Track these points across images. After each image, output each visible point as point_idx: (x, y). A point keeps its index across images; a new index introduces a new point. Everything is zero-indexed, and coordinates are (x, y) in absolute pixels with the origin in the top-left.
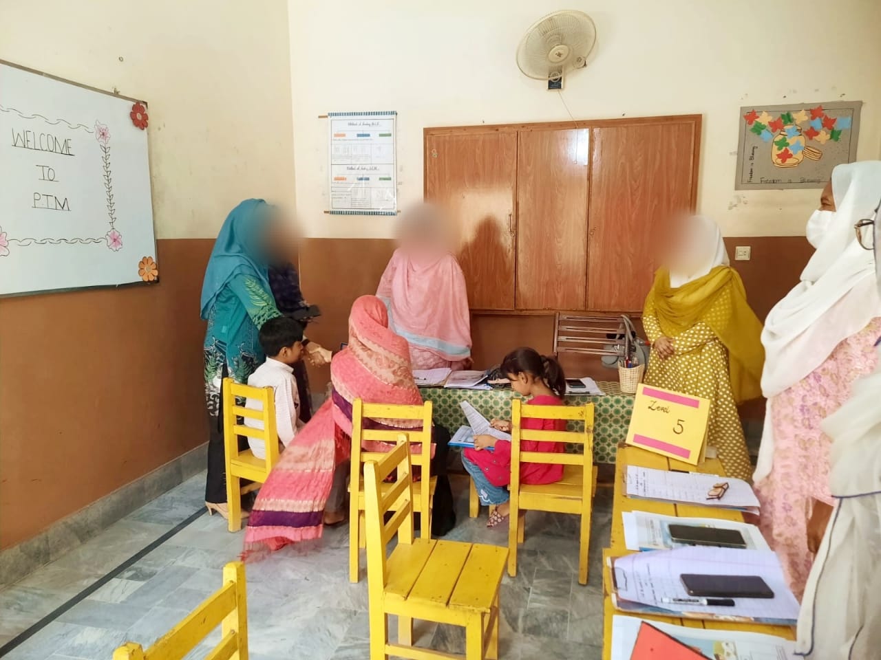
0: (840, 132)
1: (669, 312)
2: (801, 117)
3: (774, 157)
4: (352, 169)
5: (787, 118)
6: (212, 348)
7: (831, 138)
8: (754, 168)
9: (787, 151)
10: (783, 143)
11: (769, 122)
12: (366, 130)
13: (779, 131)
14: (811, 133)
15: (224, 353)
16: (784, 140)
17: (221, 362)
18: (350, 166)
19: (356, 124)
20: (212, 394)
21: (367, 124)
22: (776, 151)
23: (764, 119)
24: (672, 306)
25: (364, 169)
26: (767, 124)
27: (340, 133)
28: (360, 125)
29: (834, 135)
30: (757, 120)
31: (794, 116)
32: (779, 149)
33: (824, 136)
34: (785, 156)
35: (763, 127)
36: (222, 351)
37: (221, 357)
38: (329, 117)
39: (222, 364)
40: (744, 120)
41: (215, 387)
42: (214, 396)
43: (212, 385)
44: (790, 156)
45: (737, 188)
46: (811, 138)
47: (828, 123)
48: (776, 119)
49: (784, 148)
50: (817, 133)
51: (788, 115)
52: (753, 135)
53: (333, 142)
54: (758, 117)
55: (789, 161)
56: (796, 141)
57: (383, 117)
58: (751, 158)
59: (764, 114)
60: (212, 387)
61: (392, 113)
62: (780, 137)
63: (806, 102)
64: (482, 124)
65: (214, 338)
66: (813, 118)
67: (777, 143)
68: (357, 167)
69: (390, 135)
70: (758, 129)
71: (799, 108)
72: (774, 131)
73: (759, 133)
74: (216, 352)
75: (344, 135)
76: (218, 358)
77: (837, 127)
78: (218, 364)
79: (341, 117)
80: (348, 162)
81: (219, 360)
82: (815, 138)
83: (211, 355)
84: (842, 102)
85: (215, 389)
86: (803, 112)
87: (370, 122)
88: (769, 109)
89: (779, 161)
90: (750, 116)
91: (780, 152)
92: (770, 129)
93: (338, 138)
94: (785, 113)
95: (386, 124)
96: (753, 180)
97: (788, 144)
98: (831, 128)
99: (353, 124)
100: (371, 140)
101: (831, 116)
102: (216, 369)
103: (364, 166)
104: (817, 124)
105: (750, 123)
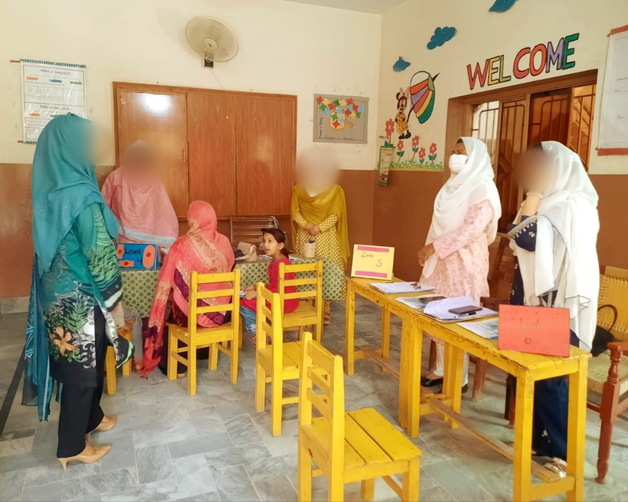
0: (360, 113)
1: (312, 210)
2: (343, 103)
3: (332, 124)
4: (45, 107)
5: (337, 103)
6: (75, 293)
7: (357, 116)
8: (322, 129)
9: (337, 121)
10: (335, 117)
11: (329, 104)
12: (58, 77)
13: (333, 110)
14: (348, 113)
15: (92, 296)
16: (336, 115)
17: (92, 306)
18: (44, 105)
19: (48, 72)
20: (85, 344)
21: (59, 73)
22: (332, 121)
23: (326, 102)
24: (314, 207)
25: (58, 108)
26: (327, 105)
27: (31, 77)
28: (52, 72)
29: (358, 115)
30: (323, 102)
31: (340, 102)
32: (334, 120)
33: (353, 115)
34: (336, 124)
35: (326, 107)
36: (88, 294)
37: (89, 301)
38: (21, 62)
39: (92, 308)
40: (316, 101)
41: (87, 335)
42: (88, 346)
43: (84, 334)
44: (339, 124)
45: (314, 141)
46: (348, 116)
47: (355, 108)
48: (331, 103)
49: (336, 120)
50: (350, 113)
51: (337, 101)
52: (320, 111)
53: (26, 83)
54: (323, 101)
55: (338, 127)
56: (341, 116)
57: (73, 68)
58: (321, 124)
59: (326, 99)
60: (83, 336)
61: (83, 66)
62: (333, 114)
63: (345, 95)
64: (157, 84)
65: (75, 282)
66: (348, 104)
67: (332, 116)
68: (51, 105)
69: (80, 83)
70: (323, 108)
71: (343, 97)
72: (331, 109)
73: (324, 110)
74: (82, 297)
75: (36, 79)
76: (86, 303)
77: (359, 110)
78: (87, 310)
79: (34, 64)
80: (42, 101)
81: (87, 305)
82: (350, 115)
83: (75, 301)
84: (360, 97)
85: (88, 338)
86: (344, 100)
87: (62, 71)
88: (329, 97)
89: (334, 127)
90: (319, 100)
91: (334, 122)
92: (329, 108)
93: (30, 81)
94: (336, 100)
95: (76, 74)
96: (322, 137)
97: (337, 118)
98: (356, 111)
99: (45, 71)
100: (63, 85)
101: (356, 104)
102: (86, 315)
103: (57, 106)
104: (351, 107)
105: (319, 104)
